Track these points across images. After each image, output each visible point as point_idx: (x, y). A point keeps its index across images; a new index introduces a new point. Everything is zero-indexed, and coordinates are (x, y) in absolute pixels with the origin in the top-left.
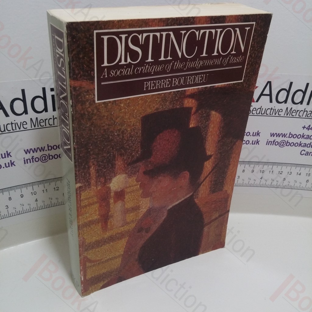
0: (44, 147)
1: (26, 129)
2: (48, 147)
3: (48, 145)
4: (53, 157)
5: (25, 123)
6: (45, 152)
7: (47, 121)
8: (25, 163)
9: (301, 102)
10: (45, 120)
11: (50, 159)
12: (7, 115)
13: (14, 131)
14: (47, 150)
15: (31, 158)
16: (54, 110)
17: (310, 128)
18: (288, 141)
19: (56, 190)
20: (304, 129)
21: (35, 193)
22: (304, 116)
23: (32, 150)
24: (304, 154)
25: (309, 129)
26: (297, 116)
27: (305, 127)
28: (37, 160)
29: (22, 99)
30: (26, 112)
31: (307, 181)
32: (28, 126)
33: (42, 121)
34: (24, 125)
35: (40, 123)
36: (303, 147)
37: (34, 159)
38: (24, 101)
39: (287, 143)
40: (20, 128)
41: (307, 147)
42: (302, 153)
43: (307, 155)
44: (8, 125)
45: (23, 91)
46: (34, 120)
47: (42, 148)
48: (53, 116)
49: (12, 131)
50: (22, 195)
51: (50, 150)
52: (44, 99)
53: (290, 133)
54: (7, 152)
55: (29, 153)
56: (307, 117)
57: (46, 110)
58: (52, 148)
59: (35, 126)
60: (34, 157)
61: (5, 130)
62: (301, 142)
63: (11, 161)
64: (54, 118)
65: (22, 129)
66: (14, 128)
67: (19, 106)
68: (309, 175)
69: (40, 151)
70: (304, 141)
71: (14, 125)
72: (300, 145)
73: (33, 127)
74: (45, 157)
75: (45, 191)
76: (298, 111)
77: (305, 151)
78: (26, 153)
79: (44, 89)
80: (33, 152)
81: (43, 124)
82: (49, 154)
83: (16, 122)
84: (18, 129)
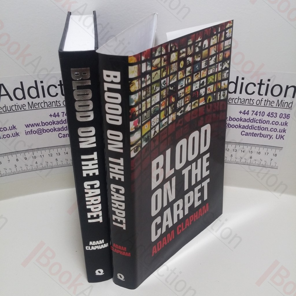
0: (39, 123)
1: (25, 110)
2: (42, 123)
3: (42, 122)
4: (46, 131)
5: (24, 105)
6: (40, 127)
7: (40, 104)
8: (26, 135)
9: (235, 92)
10: (38, 103)
11: (44, 132)
12: (11, 99)
13: (17, 111)
14: (41, 126)
15: (30, 131)
16: (44, 96)
17: (246, 113)
18: (229, 123)
19: (50, 156)
20: (240, 114)
21: (35, 157)
22: (239, 103)
23: (31, 125)
24: (244, 134)
25: (244, 114)
26: (233, 103)
27: (242, 112)
28: (35, 132)
29: (21, 88)
30: (24, 97)
31: (251, 158)
32: (27, 108)
33: (36, 104)
34: (24, 107)
35: (35, 105)
36: (242, 128)
37: (32, 132)
38: (23, 89)
39: (229, 125)
40: (21, 109)
41: (246, 129)
42: (243, 134)
43: (247, 135)
44: (13, 107)
45: (21, 83)
46: (31, 104)
47: (37, 124)
48: (44, 101)
49: (15, 111)
50: (26, 158)
51: (44, 126)
52: (37, 88)
53: (230, 117)
54: (13, 125)
55: (29, 127)
56: (241, 104)
57: (38, 96)
58: (45, 124)
59: (31, 108)
60: (33, 131)
61: (11, 110)
62: (240, 124)
63: (16, 132)
64: (45, 102)
65: (22, 109)
66: (17, 109)
67: (19, 94)
68: (251, 153)
69: (37, 126)
70: (242, 124)
71: (16, 107)
72: (240, 126)
73: (30, 109)
74: (40, 130)
75: (42, 156)
76: (233, 99)
77: (244, 132)
78: (27, 127)
79: (36, 82)
80: (32, 127)
81: (37, 106)
82: (43, 129)
83: (18, 104)
84: (20, 110)
